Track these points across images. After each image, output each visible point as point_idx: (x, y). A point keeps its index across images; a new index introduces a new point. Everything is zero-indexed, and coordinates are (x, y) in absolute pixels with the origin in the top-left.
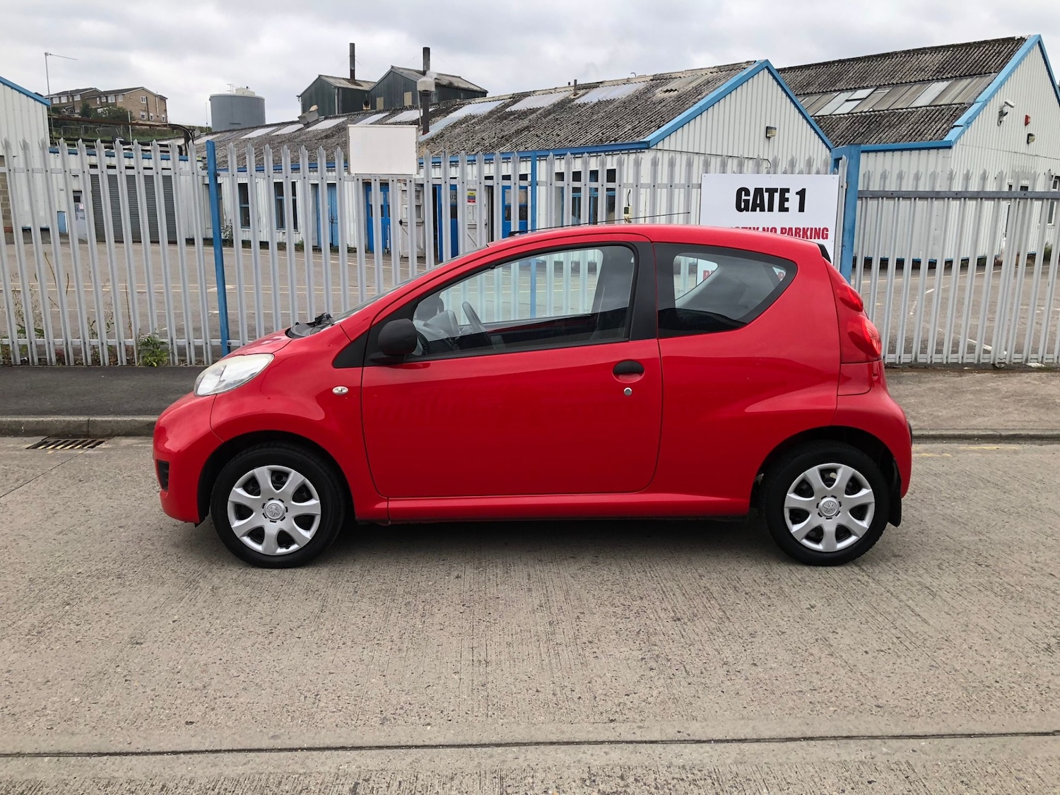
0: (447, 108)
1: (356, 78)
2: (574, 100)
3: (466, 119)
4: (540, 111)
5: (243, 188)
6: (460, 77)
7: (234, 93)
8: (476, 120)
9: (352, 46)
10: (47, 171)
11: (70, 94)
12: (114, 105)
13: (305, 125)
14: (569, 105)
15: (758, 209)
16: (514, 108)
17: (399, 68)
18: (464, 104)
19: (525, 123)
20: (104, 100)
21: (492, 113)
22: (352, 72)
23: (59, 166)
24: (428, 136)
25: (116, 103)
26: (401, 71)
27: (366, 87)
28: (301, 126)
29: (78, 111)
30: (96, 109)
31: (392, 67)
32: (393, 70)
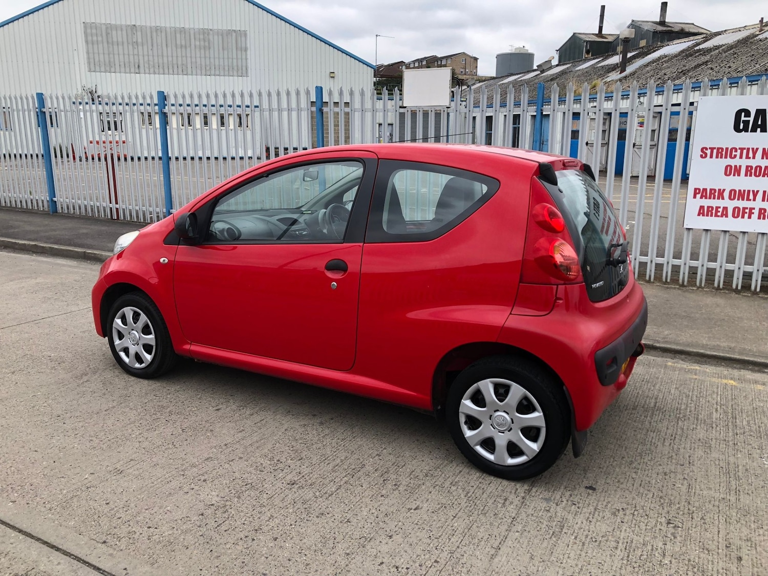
0: (649, 51)
1: (603, 33)
2: (758, 35)
3: (659, 58)
4: (723, 47)
5: (489, 119)
6: (693, 24)
7: (513, 51)
8: (667, 58)
9: (603, 7)
10: (374, 111)
13: (541, 71)
14: (751, 40)
15: (759, 130)
16: (701, 47)
17: (638, 21)
18: (663, 46)
19: (708, 57)
20: (439, 63)
21: (682, 52)
22: (601, 28)
23: (381, 107)
24: (624, 74)
26: (639, 23)
27: (610, 39)
28: (539, 72)
31: (633, 21)
32: (633, 23)
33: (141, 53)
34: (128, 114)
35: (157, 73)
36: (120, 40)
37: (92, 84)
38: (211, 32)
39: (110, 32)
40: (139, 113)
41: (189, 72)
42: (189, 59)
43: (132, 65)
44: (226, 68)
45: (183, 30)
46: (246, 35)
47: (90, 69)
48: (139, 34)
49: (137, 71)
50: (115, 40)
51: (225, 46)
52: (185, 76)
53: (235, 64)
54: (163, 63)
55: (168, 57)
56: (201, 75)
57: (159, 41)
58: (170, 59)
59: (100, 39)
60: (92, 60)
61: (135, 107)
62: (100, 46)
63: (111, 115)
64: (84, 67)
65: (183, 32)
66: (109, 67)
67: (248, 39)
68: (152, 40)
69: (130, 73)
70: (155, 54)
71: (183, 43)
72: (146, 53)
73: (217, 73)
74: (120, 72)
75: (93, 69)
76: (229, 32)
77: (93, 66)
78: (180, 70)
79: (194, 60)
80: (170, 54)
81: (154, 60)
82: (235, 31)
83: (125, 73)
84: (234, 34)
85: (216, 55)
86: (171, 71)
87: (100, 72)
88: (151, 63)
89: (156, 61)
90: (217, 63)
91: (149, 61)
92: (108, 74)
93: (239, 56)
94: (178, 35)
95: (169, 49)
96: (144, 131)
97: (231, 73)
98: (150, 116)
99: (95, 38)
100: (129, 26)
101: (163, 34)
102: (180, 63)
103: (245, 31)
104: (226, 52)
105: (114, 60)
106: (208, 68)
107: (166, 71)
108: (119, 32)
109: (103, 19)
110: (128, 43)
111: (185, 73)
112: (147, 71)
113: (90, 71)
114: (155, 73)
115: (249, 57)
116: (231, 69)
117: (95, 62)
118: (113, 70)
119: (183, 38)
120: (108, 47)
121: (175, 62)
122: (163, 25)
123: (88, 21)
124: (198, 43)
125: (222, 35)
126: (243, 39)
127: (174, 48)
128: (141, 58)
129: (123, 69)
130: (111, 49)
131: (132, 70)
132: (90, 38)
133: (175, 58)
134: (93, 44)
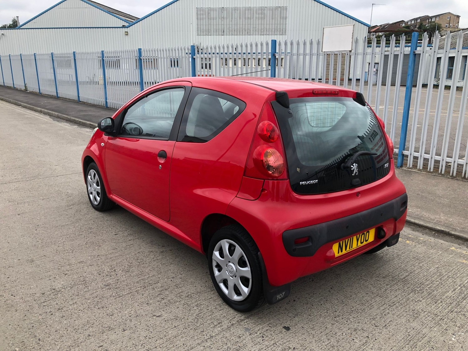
11: (416, 19)
12: (434, 22)
20: (430, 20)
25: (435, 21)
29: (417, 27)
30: (425, 25)
33: (225, 23)
34: (214, 59)
35: (233, 34)
36: (215, 16)
37: (198, 43)
38: (266, 9)
39: (210, 12)
40: (220, 59)
41: (252, 33)
42: (252, 26)
43: (220, 30)
44: (273, 30)
45: (250, 9)
46: (286, 9)
47: (198, 34)
48: (225, 12)
49: (223, 34)
50: (212, 16)
51: (274, 17)
52: (249, 36)
53: (279, 27)
54: (237, 29)
55: (240, 25)
56: (258, 35)
57: (236, 16)
58: (241, 26)
59: (204, 16)
60: (199, 29)
61: (210, 55)
62: (204, 20)
63: (208, 59)
64: (195, 33)
65: (250, 10)
66: (208, 32)
67: (288, 12)
68: (232, 15)
69: (219, 35)
70: (233, 23)
71: (249, 16)
72: (228, 23)
73: (268, 33)
74: (213, 35)
75: (199, 34)
76: (277, 8)
77: (200, 32)
78: (246, 32)
79: (254, 26)
80: (241, 23)
81: (232, 27)
82: (280, 7)
83: (216, 35)
84: (279, 9)
85: (268, 23)
86: (241, 33)
87: (203, 35)
88: (231, 29)
89: (233, 28)
90: (268, 28)
91: (229, 27)
92: (207, 36)
93: (282, 22)
94: (247, 12)
95: (241, 20)
96: (222, 69)
97: (276, 33)
98: (226, 60)
99: (202, 17)
100: (220, 8)
101: (239, 11)
102: (246, 28)
103: (286, 7)
104: (274, 21)
105: (211, 29)
106: (262, 31)
107: (238, 33)
108: (215, 12)
109: (206, 5)
110: (219, 18)
111: (249, 34)
112: (228, 34)
113: (198, 35)
114: (232, 35)
115: (287, 23)
116: (276, 31)
117: (201, 30)
118: (210, 34)
119: (249, 13)
120: (208, 21)
121: (244, 28)
122: (239, 6)
123: (199, 7)
124: (257, 16)
125: (272, 10)
126: (285, 11)
127: (244, 19)
128: (225, 26)
129: (215, 33)
130: (210, 22)
131: (220, 33)
132: (199, 16)
133: (244, 25)
134: (200, 20)
